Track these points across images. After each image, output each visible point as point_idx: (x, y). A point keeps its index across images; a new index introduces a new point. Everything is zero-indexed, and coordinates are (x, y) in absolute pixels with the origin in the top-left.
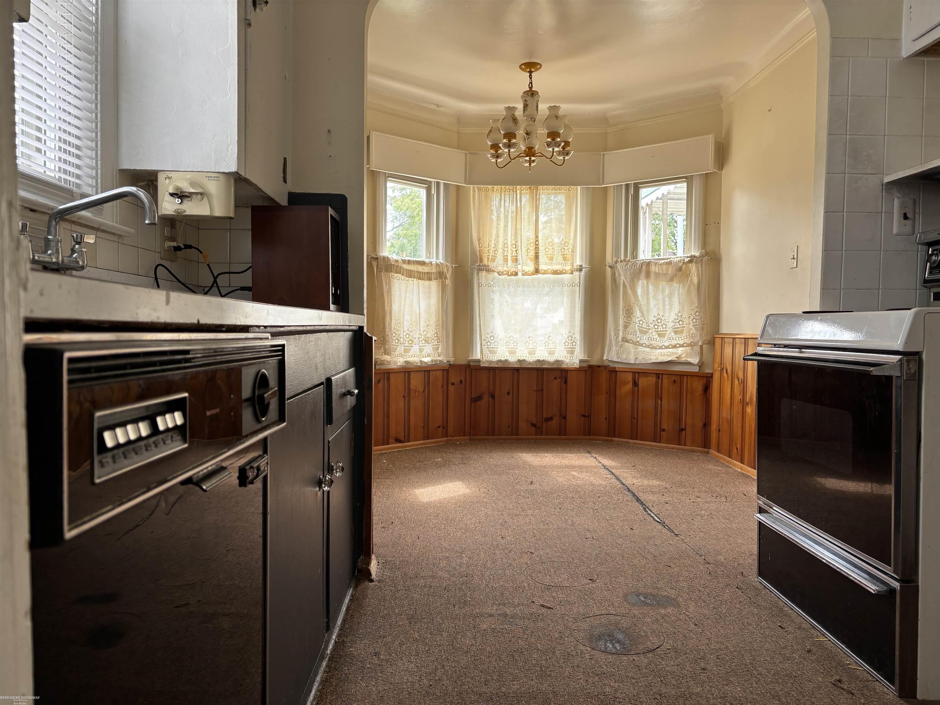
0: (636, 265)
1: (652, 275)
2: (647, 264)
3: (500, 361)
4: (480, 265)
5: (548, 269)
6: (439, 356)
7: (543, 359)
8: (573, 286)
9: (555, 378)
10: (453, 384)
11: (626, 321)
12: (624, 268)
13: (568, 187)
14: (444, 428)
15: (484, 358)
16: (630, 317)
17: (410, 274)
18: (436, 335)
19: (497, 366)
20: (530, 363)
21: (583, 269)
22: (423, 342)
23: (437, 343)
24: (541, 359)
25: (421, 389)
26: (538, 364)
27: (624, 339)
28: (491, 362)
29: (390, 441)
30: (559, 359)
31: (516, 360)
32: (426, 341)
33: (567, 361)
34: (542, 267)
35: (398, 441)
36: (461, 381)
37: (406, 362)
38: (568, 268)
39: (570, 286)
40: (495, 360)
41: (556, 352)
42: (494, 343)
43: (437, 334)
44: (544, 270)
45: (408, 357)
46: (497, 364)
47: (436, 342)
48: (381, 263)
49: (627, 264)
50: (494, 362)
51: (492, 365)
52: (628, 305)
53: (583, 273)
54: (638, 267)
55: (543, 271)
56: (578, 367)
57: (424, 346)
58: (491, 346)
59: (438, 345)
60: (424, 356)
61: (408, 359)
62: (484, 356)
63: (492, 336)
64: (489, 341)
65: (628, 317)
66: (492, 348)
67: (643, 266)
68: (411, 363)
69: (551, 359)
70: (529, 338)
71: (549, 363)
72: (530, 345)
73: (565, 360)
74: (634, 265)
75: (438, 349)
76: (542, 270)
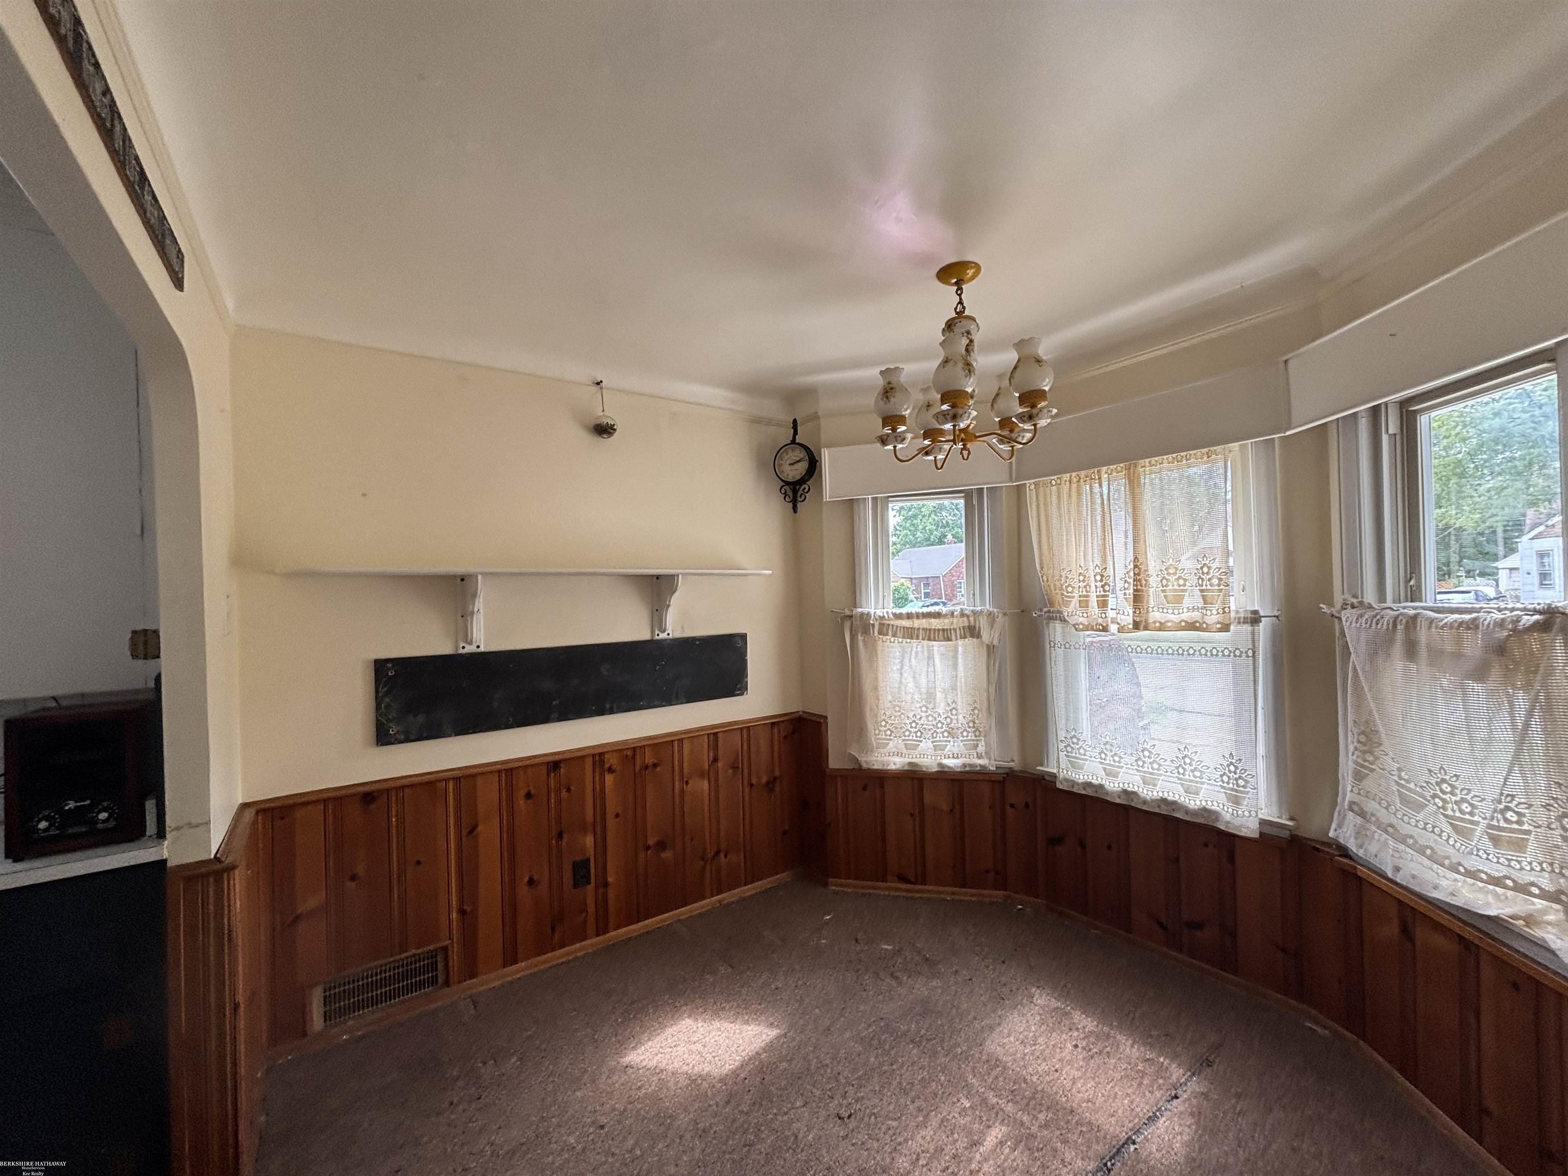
0: (1381, 621)
1: (1423, 652)
2: (1407, 622)
3: (1089, 785)
4: (1049, 612)
5: (1168, 621)
6: (979, 757)
7: (1174, 799)
8: (1235, 656)
9: (1206, 845)
10: (1012, 806)
11: (1359, 760)
12: (1354, 625)
13: (1205, 450)
14: (997, 873)
15: (1061, 774)
16: (1371, 753)
17: (910, 634)
18: (971, 724)
19: (1084, 792)
20: (1145, 802)
21: (1262, 619)
22: (946, 734)
23: (973, 738)
24: (1170, 798)
25: (945, 807)
26: (1163, 806)
27: (1356, 808)
28: (1073, 783)
29: (889, 877)
30: (1209, 806)
31: (1119, 789)
32: (949, 733)
33: (1227, 817)
34: (1155, 616)
35: (903, 879)
36: (1027, 805)
37: (910, 764)
38: (1213, 618)
39: (1229, 656)
40: (1080, 781)
41: (1202, 791)
42: (1078, 749)
43: (974, 723)
44: (1160, 623)
45: (914, 756)
46: (1084, 789)
47: (971, 736)
48: (857, 623)
49: (1361, 616)
50: (1078, 784)
51: (1075, 790)
52: (1367, 722)
53: (1263, 627)
54: (1385, 627)
55: (1158, 625)
56: (1256, 835)
57: (946, 741)
58: (1074, 755)
59: (977, 740)
60: (947, 756)
61: (915, 760)
62: (1061, 770)
63: (1074, 736)
64: (1069, 745)
65: (1364, 752)
66: (1075, 758)
67: (1399, 627)
68: (921, 767)
69: (1194, 803)
70: (1143, 751)
71: (1187, 811)
72: (1146, 765)
73: (1224, 813)
74: (1376, 618)
75: (976, 746)
76: (1155, 622)
